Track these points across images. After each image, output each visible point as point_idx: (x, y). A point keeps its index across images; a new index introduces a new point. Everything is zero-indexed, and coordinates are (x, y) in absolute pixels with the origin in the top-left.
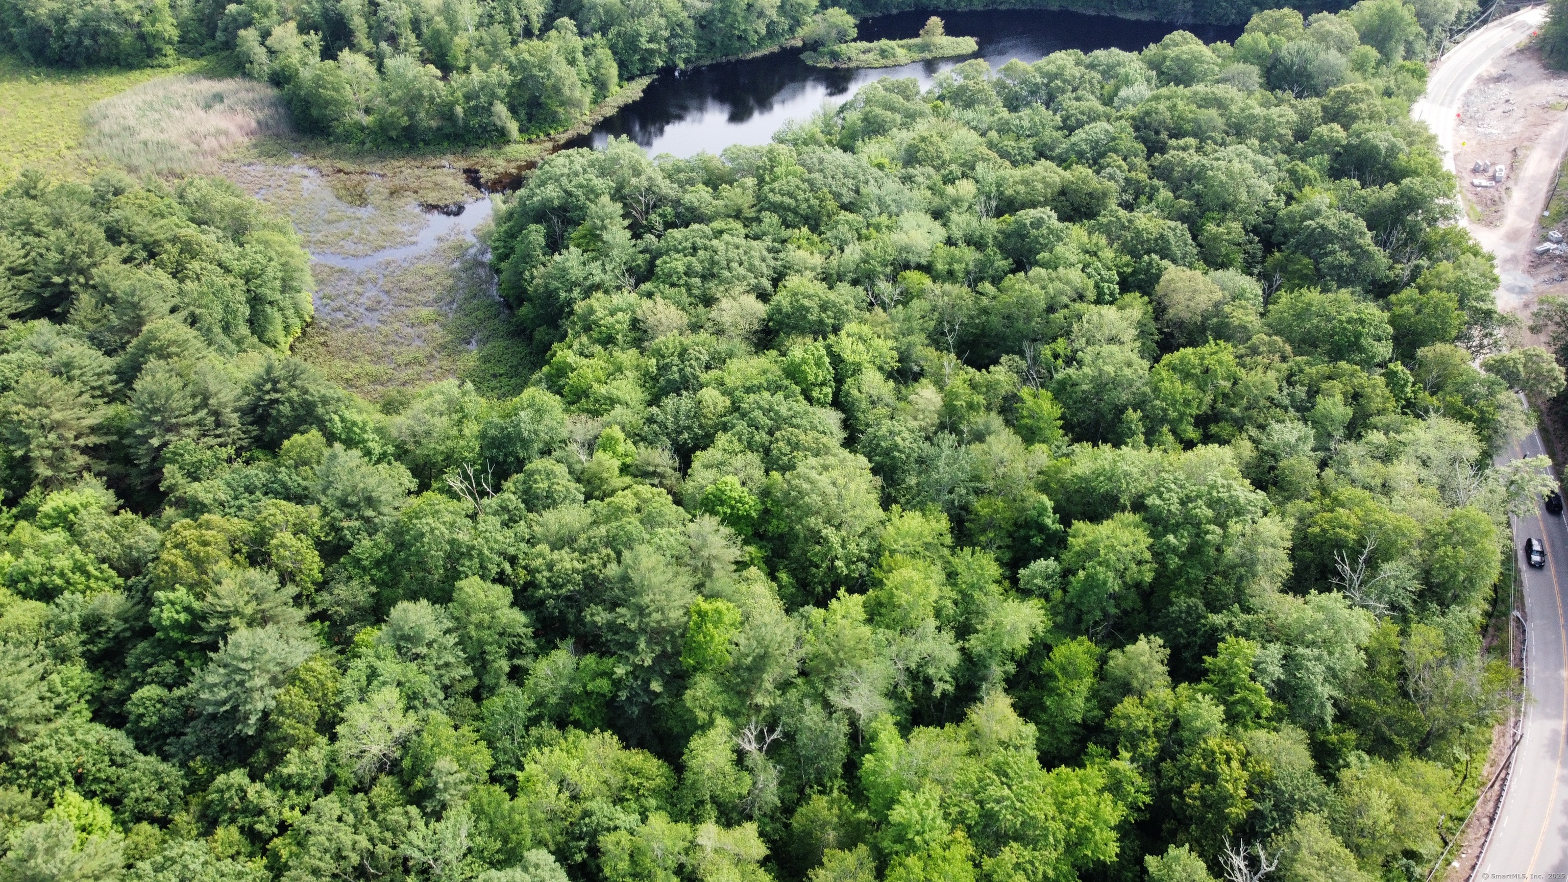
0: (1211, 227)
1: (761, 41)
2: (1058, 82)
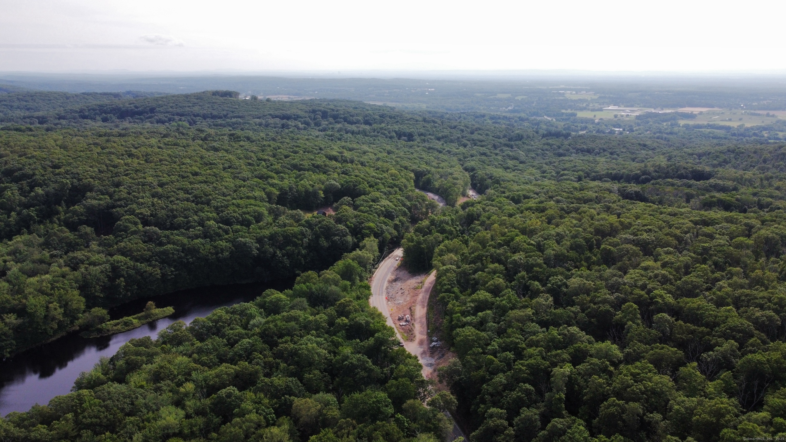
0: (307, 375)
2: (220, 323)
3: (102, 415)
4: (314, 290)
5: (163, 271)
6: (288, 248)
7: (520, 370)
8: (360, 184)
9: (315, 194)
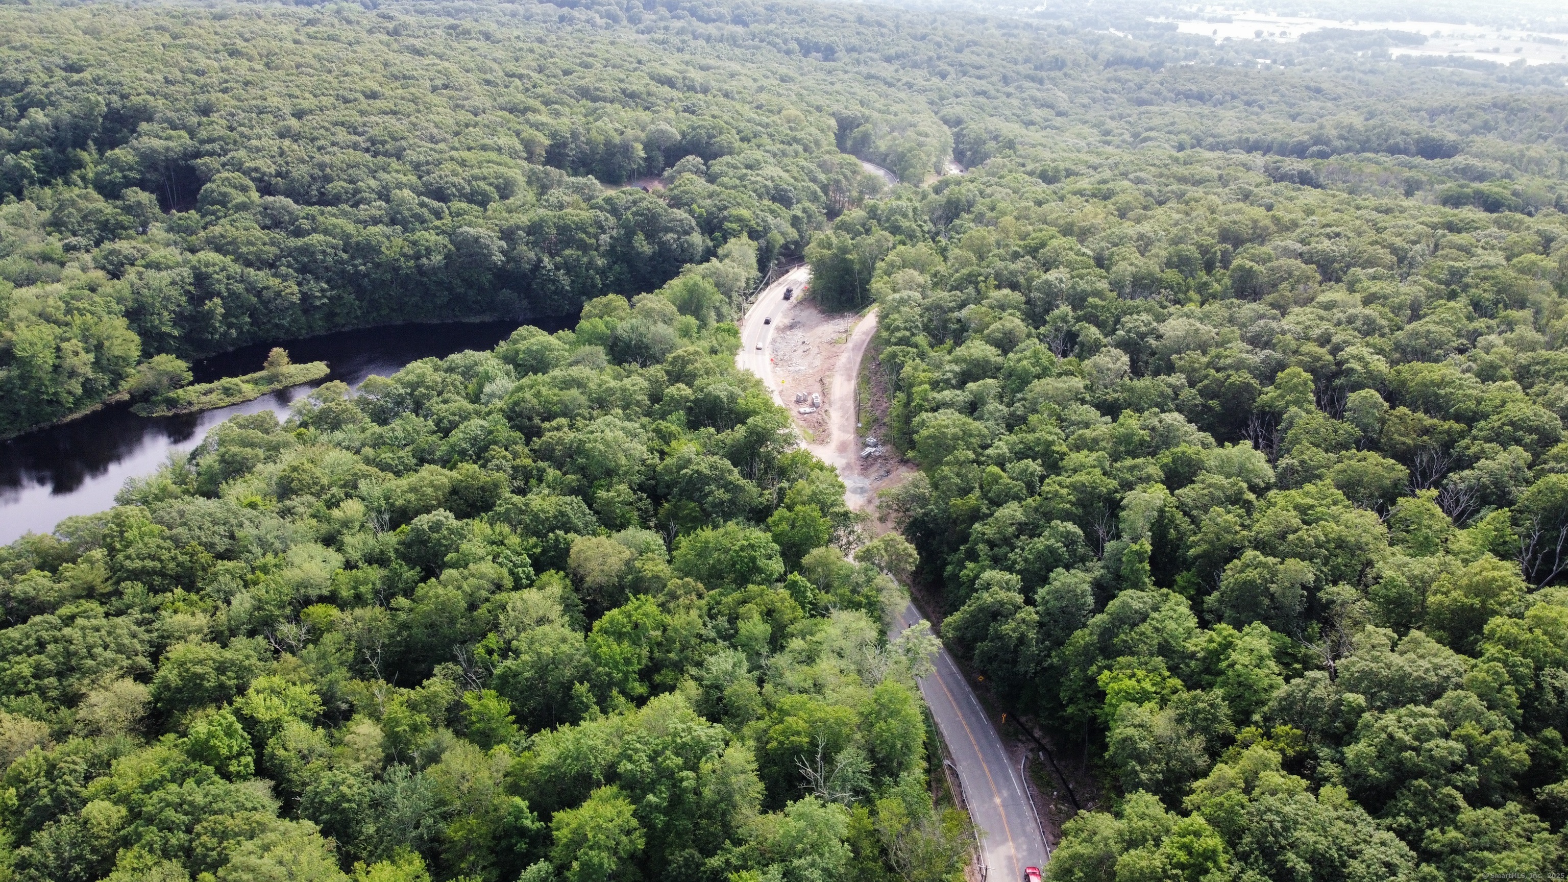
1: (78, 402)
2: (422, 390)
3: (166, 555)
4: (620, 331)
5: (305, 288)
6: (568, 252)
7: (1056, 494)
8: (721, 133)
9: (626, 150)
